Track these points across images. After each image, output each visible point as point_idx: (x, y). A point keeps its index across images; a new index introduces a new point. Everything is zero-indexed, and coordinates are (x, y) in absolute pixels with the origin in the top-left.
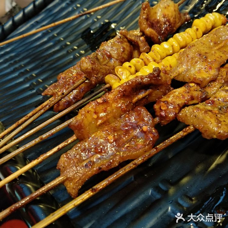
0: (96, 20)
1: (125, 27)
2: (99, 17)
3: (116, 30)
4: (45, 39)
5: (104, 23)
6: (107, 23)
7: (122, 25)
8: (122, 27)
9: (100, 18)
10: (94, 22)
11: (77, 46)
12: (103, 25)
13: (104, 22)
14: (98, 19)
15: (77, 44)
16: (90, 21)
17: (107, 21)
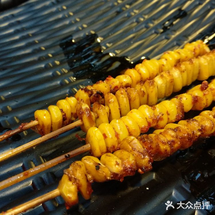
0: (80, 28)
1: (112, 44)
2: (85, 26)
3: (101, 45)
4: (17, 37)
5: (89, 35)
6: (92, 35)
7: (109, 41)
8: (109, 43)
9: (86, 28)
10: (78, 31)
11: (52, 54)
12: (88, 36)
13: (89, 33)
14: (83, 28)
15: (53, 52)
16: (74, 28)
17: (93, 32)
